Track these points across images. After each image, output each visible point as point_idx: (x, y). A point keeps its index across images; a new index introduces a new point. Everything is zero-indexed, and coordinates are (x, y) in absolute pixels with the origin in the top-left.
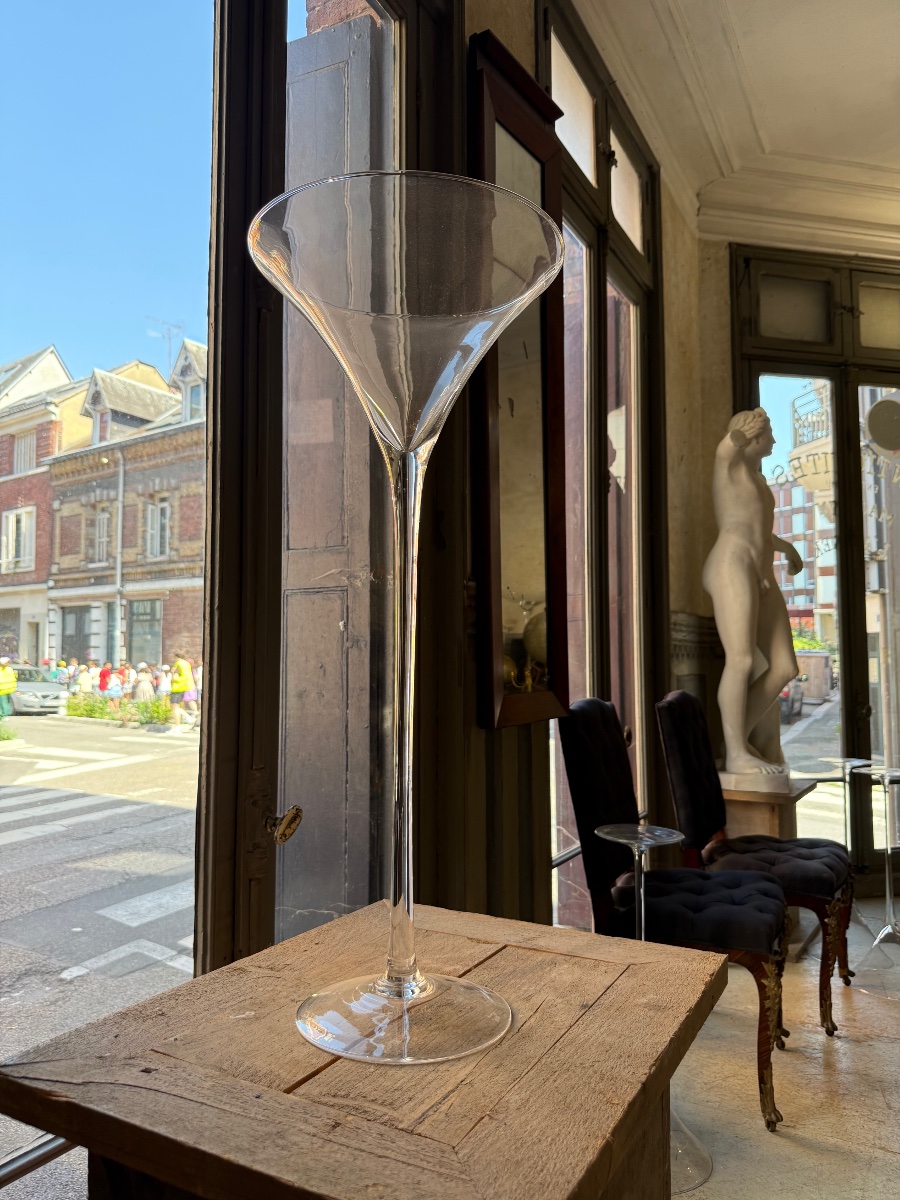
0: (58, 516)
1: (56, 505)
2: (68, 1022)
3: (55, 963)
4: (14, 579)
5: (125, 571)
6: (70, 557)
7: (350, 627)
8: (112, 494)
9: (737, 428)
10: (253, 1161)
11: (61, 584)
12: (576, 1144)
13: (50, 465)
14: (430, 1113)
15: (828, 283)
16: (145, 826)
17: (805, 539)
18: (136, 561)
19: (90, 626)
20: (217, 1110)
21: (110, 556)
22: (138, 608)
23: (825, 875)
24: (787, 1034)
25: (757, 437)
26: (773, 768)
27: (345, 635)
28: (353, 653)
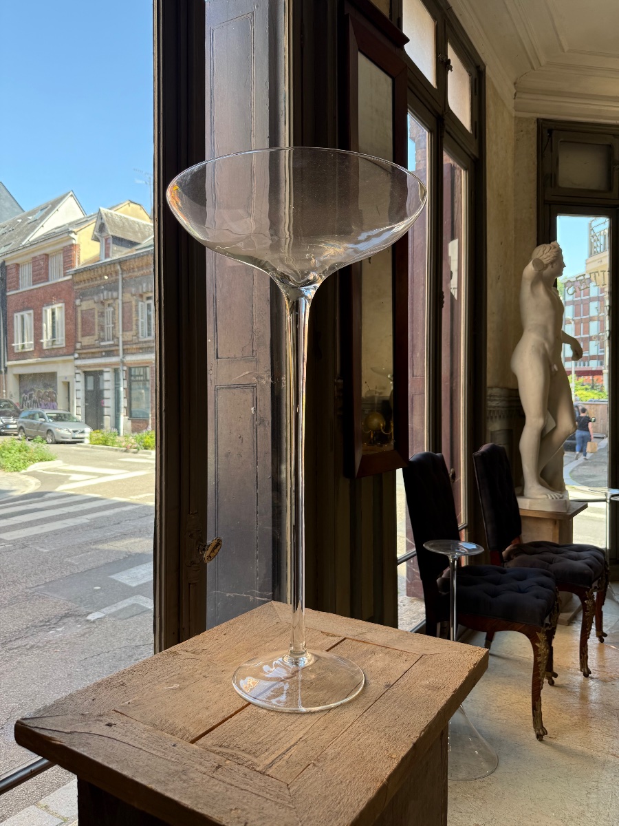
0: (79, 310)
1: (78, 302)
2: (93, 647)
3: (83, 609)
4: (54, 352)
5: (125, 347)
6: (88, 337)
7: (258, 411)
8: (115, 294)
9: (538, 257)
10: (166, 790)
11: (83, 356)
12: (363, 785)
13: (73, 275)
14: (278, 760)
15: (610, 146)
16: (141, 519)
17: (599, 320)
18: (132, 341)
19: (103, 385)
20: (148, 754)
21: (114, 337)
22: (135, 372)
23: (586, 572)
24: (556, 676)
25: (552, 263)
26: (556, 495)
27: (255, 417)
28: (261, 429)
